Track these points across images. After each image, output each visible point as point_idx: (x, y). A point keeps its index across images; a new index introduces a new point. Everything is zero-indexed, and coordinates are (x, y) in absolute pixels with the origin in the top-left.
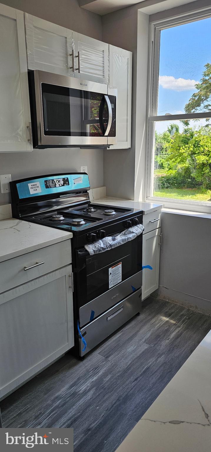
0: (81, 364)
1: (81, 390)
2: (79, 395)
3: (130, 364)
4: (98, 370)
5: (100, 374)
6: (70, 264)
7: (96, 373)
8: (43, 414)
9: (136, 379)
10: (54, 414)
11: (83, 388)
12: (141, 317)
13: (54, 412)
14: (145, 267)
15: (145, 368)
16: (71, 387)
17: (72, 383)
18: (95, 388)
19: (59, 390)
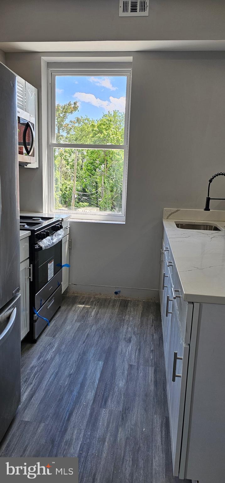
0: (36, 345)
1: (48, 358)
2: (48, 361)
3: (74, 335)
4: (52, 345)
5: (55, 346)
6: (28, 258)
7: (53, 347)
8: (29, 378)
9: (84, 342)
10: (38, 376)
11: (49, 357)
12: (63, 308)
13: (37, 375)
14: (64, 266)
15: (86, 335)
16: (39, 359)
17: (38, 357)
18: (58, 354)
19: (31, 363)
